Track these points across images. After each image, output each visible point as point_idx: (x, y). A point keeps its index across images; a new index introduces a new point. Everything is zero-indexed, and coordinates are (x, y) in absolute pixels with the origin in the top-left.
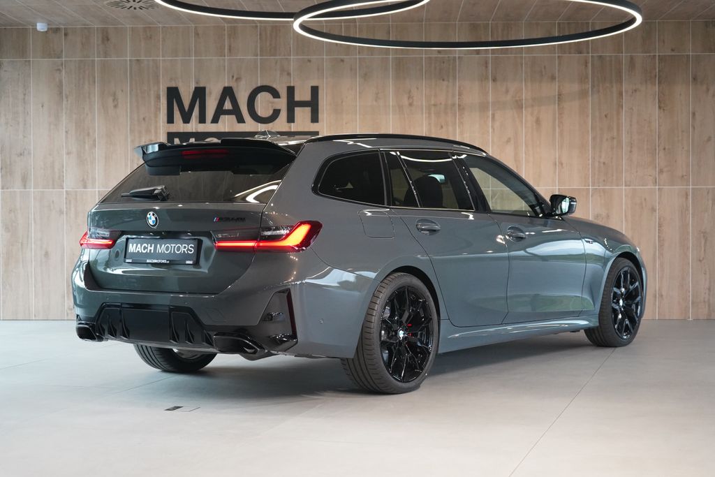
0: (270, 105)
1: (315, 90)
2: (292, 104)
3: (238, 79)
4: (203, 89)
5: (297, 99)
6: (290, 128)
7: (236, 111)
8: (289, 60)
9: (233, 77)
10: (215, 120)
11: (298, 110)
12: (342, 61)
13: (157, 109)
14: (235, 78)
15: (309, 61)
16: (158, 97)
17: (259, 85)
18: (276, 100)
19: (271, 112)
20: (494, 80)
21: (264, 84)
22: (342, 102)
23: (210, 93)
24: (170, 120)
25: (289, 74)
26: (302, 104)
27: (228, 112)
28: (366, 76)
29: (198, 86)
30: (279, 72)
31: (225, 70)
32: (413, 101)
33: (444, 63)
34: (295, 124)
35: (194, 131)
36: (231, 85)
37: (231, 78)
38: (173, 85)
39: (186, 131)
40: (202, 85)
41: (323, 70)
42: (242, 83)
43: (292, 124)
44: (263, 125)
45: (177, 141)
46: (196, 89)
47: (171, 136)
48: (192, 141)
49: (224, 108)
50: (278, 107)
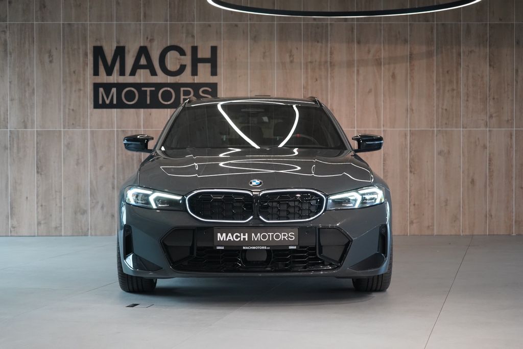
0: (178, 61)
1: (214, 50)
2: (196, 61)
3: (152, 40)
6: (194, 80)
8: (193, 25)
9: (147, 38)
10: (133, 73)
12: (236, 25)
13: (86, 64)
14: (149, 39)
15: (210, 26)
16: (86, 55)
17: (169, 45)
18: (183, 57)
19: (178, 67)
20: (359, 42)
21: (173, 44)
22: (236, 59)
23: (129, 51)
24: (96, 73)
25: (193, 36)
27: (143, 67)
28: (255, 39)
29: (118, 45)
30: (184, 35)
31: (141, 32)
32: (293, 59)
33: (318, 28)
34: (198, 77)
35: (115, 82)
36: (146, 45)
37: (145, 39)
38: (98, 44)
39: (109, 82)
40: (122, 45)
41: (221, 33)
42: (155, 43)
43: (196, 77)
44: (172, 78)
45: (101, 90)
46: (117, 47)
47: (96, 86)
48: (114, 90)
49: (140, 64)
50: (184, 63)
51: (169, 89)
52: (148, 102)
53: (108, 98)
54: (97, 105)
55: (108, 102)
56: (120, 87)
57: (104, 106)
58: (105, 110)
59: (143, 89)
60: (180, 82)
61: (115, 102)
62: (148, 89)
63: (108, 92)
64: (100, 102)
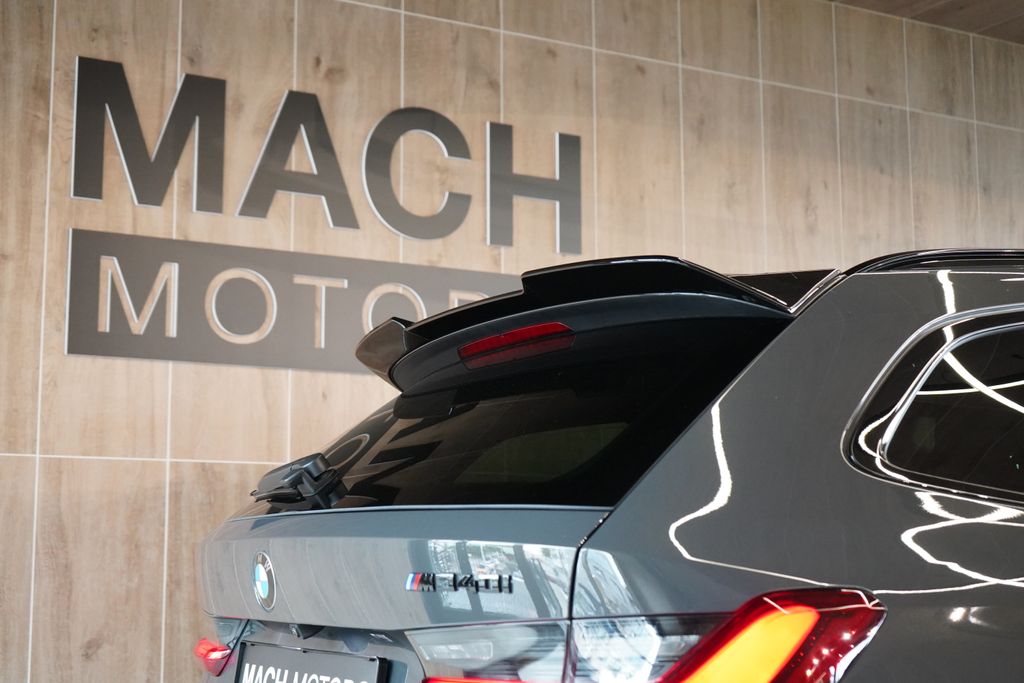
0: (437, 176)
1: (570, 145)
2: (507, 184)
3: (335, 74)
4: (217, 87)
5: (519, 168)
6: (497, 261)
7: (328, 182)
8: (493, 39)
9: (318, 61)
10: (257, 203)
11: (522, 205)
12: (641, 69)
13: (36, 136)
14: (324, 67)
15: (552, 53)
16: (40, 90)
17: (402, 106)
18: (457, 162)
19: (440, 203)
21: (419, 104)
22: (642, 198)
23: (240, 107)
24: (88, 181)
25: (493, 85)
26: (535, 187)
27: (300, 183)
28: (702, 128)
29: (194, 71)
30: (461, 75)
31: (290, 31)
32: (816, 219)
33: (880, 122)
34: (512, 250)
35: (175, 237)
36: (310, 89)
37: (311, 62)
38: (102, 52)
39: (144, 230)
40: (209, 71)
41: (589, 88)
42: (349, 87)
43: (503, 250)
44: (416, 243)
45: (110, 267)
46: (191, 81)
47: (87, 248)
48: (170, 273)
49: (287, 168)
50: (461, 188)
51: (400, 289)
52: (321, 341)
53: (139, 310)
54: (84, 339)
55: (138, 325)
56: (199, 259)
57: (120, 344)
58: (119, 364)
59: (300, 280)
60: (444, 264)
61: (172, 330)
62: (322, 284)
63: (140, 282)
64: (105, 324)
